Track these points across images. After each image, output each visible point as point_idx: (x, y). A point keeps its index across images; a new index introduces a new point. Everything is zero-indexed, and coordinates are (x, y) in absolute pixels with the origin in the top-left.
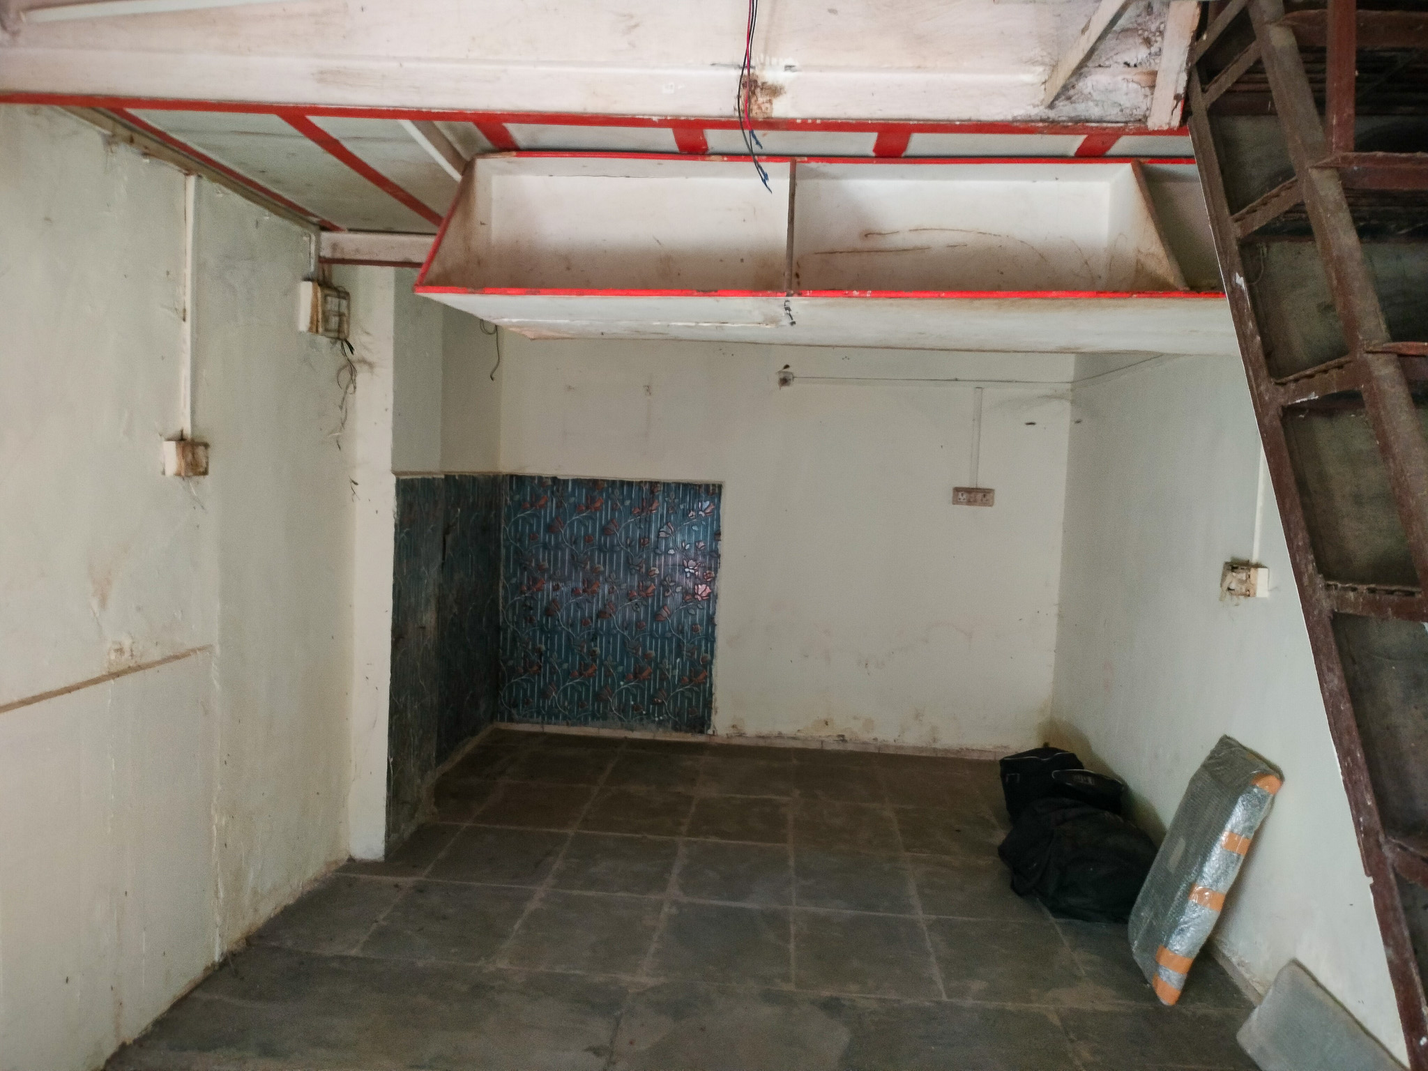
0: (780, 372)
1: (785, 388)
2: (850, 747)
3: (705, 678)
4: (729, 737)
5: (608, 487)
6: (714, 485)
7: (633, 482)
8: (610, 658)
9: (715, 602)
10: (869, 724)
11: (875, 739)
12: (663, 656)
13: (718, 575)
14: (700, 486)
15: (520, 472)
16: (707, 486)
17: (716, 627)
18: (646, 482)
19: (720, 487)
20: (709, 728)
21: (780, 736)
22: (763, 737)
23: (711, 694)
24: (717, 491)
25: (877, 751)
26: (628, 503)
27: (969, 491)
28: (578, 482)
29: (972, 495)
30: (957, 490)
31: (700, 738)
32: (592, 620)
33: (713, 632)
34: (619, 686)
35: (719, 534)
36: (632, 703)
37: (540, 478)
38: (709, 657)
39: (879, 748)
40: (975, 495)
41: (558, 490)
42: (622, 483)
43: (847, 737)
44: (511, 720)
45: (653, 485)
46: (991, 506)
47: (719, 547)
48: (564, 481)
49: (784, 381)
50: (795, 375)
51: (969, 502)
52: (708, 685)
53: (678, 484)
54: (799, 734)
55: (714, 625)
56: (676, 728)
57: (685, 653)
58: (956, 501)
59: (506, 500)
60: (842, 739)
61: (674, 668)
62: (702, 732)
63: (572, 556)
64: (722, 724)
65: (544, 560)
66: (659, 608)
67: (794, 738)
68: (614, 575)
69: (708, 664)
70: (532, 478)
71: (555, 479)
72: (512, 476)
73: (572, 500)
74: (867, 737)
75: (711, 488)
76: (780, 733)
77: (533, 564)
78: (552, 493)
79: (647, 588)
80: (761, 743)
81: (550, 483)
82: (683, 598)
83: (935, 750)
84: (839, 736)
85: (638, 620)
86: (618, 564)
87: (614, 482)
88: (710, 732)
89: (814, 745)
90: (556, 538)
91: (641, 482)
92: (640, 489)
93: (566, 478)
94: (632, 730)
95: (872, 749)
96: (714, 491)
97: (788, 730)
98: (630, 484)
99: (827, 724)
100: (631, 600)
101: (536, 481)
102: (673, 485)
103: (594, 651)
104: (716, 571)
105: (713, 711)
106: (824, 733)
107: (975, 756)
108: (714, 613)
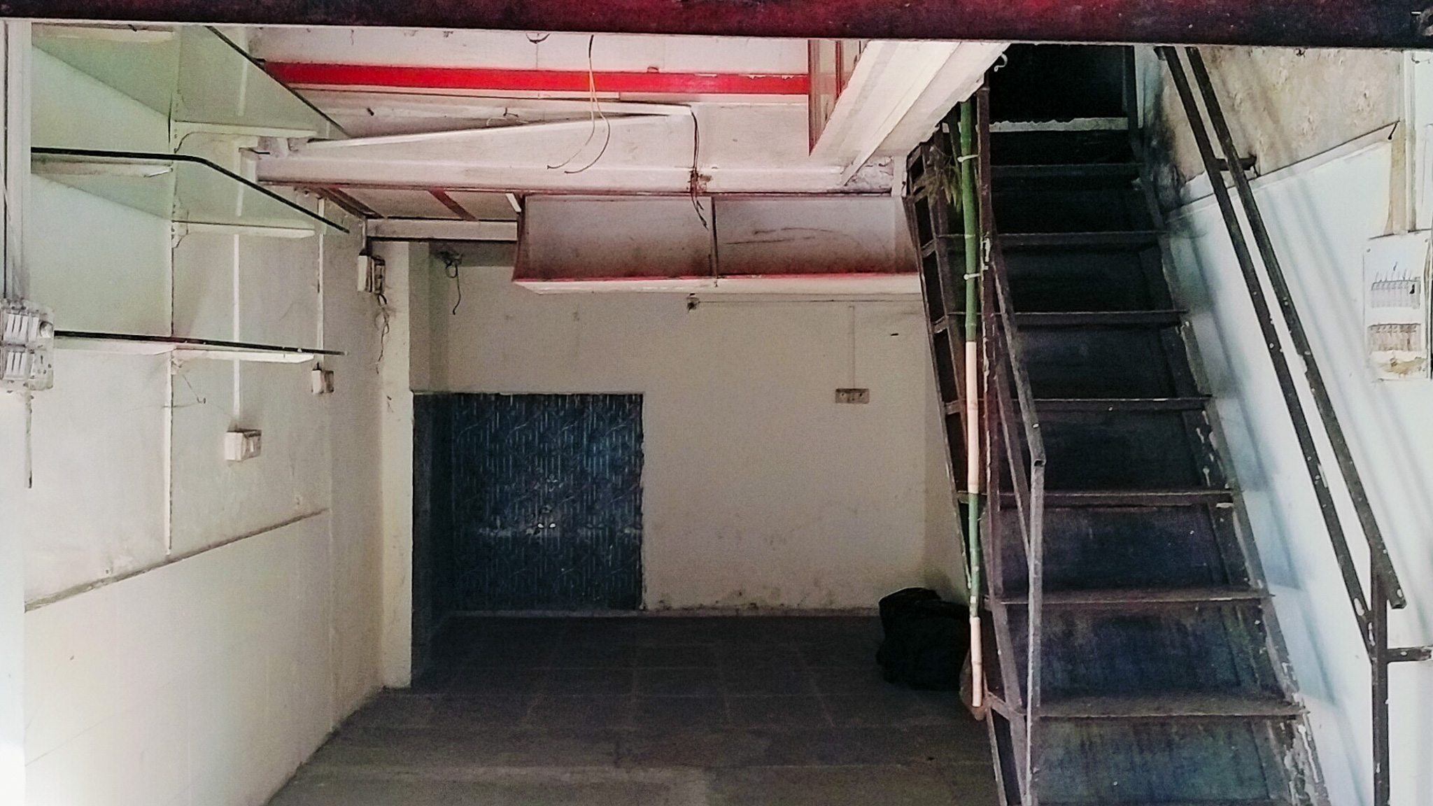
0: (688, 298)
1: (691, 311)
2: (761, 613)
3: (635, 561)
4: (658, 611)
5: (544, 401)
6: (636, 395)
7: (566, 396)
8: (552, 546)
9: (641, 495)
10: (776, 592)
11: (782, 605)
12: (597, 544)
13: (643, 471)
14: (624, 396)
15: (468, 391)
16: (630, 396)
17: (643, 517)
18: (577, 395)
19: (641, 396)
20: (640, 604)
21: (701, 607)
22: (686, 609)
23: (641, 575)
24: (639, 400)
25: (784, 615)
26: (562, 414)
27: (848, 391)
28: (518, 397)
29: (852, 394)
30: (838, 391)
31: (634, 613)
32: (534, 516)
33: (641, 520)
34: (561, 572)
35: (642, 436)
36: (572, 586)
37: (485, 395)
38: (638, 543)
39: (786, 612)
40: (853, 394)
41: (501, 405)
42: (557, 396)
43: (759, 605)
44: (466, 609)
45: (583, 397)
46: (866, 403)
47: (642, 447)
48: (506, 396)
49: (691, 306)
50: (700, 300)
51: (848, 401)
52: (638, 567)
53: (605, 396)
54: (717, 605)
55: (641, 515)
56: (612, 606)
57: (616, 540)
58: (838, 400)
59: (456, 416)
60: (754, 606)
61: (608, 555)
62: (634, 609)
63: (515, 460)
64: (651, 599)
65: (490, 465)
66: (593, 502)
67: (714, 608)
68: (552, 477)
69: (637, 549)
70: (478, 395)
71: (497, 395)
72: (460, 394)
73: (513, 413)
74: (776, 603)
75: (634, 397)
76: (701, 605)
77: (481, 470)
78: (496, 407)
79: (582, 485)
80: (685, 614)
81: (493, 398)
82: (614, 492)
83: (833, 611)
84: (752, 604)
85: (575, 515)
86: (556, 467)
87: (549, 396)
88: (641, 607)
89: (732, 613)
90: (500, 447)
91: (573, 395)
92: (573, 402)
93: (508, 394)
94: (574, 611)
95: (779, 613)
96: (636, 401)
97: (708, 602)
98: (563, 397)
99: (741, 594)
100: (567, 497)
101: (482, 398)
102: (601, 397)
103: (538, 543)
104: (641, 469)
105: (643, 589)
106: (738, 602)
107: (865, 613)
108: (640, 506)
